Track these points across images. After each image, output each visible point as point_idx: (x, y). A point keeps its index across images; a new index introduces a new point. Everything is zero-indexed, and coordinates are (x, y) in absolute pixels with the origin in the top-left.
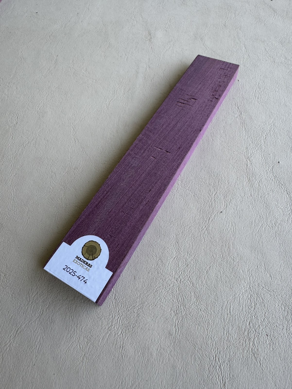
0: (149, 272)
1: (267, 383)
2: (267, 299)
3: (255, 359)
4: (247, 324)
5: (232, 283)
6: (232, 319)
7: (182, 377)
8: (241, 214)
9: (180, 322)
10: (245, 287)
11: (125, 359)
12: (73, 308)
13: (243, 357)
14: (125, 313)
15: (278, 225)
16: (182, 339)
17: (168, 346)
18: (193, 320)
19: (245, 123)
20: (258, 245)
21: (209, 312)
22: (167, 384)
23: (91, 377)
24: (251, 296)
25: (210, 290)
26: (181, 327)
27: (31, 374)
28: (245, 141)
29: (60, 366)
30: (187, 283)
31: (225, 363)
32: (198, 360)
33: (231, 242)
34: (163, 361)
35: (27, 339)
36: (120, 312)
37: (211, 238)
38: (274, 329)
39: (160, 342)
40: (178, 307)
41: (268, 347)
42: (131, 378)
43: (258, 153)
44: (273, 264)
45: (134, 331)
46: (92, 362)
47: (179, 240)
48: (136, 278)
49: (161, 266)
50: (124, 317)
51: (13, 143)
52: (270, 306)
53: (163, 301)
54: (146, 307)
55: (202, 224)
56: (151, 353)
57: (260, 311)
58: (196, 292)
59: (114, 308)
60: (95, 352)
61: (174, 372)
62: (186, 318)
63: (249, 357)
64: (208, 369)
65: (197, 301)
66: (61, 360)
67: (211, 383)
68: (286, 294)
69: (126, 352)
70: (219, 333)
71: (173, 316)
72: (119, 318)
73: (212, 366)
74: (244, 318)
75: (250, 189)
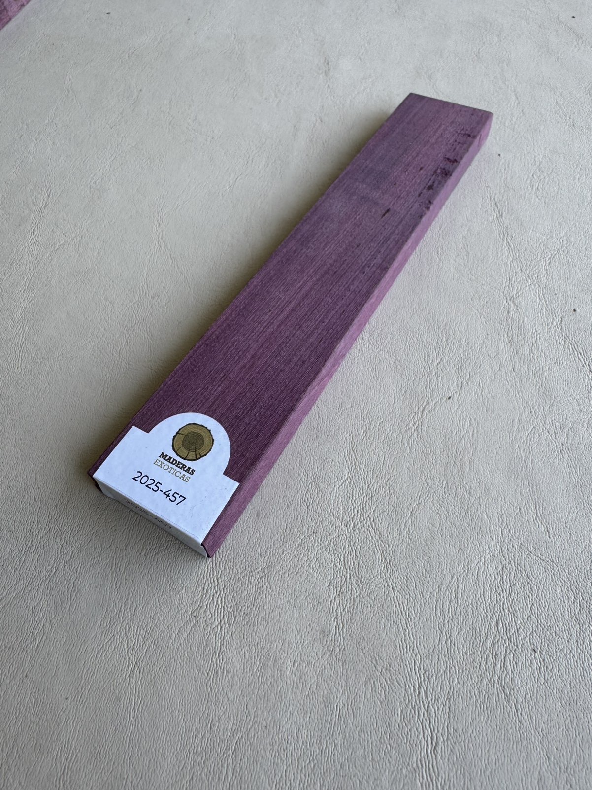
0: (289, 504)
1: (529, 752)
2: (538, 576)
3: (505, 699)
4: (493, 625)
5: (463, 540)
6: (461, 613)
7: (344, 724)
8: (491, 404)
9: (348, 611)
10: (491, 550)
11: (222, 679)
12: (121, 567)
13: (479, 692)
14: (230, 584)
15: (569, 430)
16: (349, 646)
17: (317, 659)
18: (376, 607)
19: (508, 234)
20: (524, 468)
21: (411, 593)
22: (310, 737)
23: (144, 711)
24: (504, 569)
25: (416, 551)
26: (348, 620)
27: (18, 695)
28: (507, 267)
29: (81, 681)
30: (368, 532)
31: (440, 703)
32: (381, 691)
33: (466, 458)
34: (305, 689)
35: (16, 622)
36: (220, 580)
37: (425, 447)
38: (549, 639)
39: (301, 648)
40: (346, 579)
41: (535, 675)
42: (232, 718)
43: (533, 290)
44: (554, 508)
45: (247, 623)
46: (151, 681)
47: (356, 446)
48: (261, 515)
49: (316, 495)
50: (228, 591)
51: (35, 241)
52: (544, 590)
53: (314, 566)
54: (277, 575)
55: (408, 418)
56: (279, 670)
57: (522, 600)
58: (386, 552)
59: (209, 571)
60: (159, 659)
61: (327, 714)
62: (361, 603)
63: (493, 694)
64: (402, 711)
65: (387, 571)
66: (85, 671)
67: (406, 743)
68: (579, 569)
69: (226, 665)
70: (430, 639)
71: (334, 598)
72: (216, 593)
73: (411, 707)
74: (485, 610)
75: (513, 357)
